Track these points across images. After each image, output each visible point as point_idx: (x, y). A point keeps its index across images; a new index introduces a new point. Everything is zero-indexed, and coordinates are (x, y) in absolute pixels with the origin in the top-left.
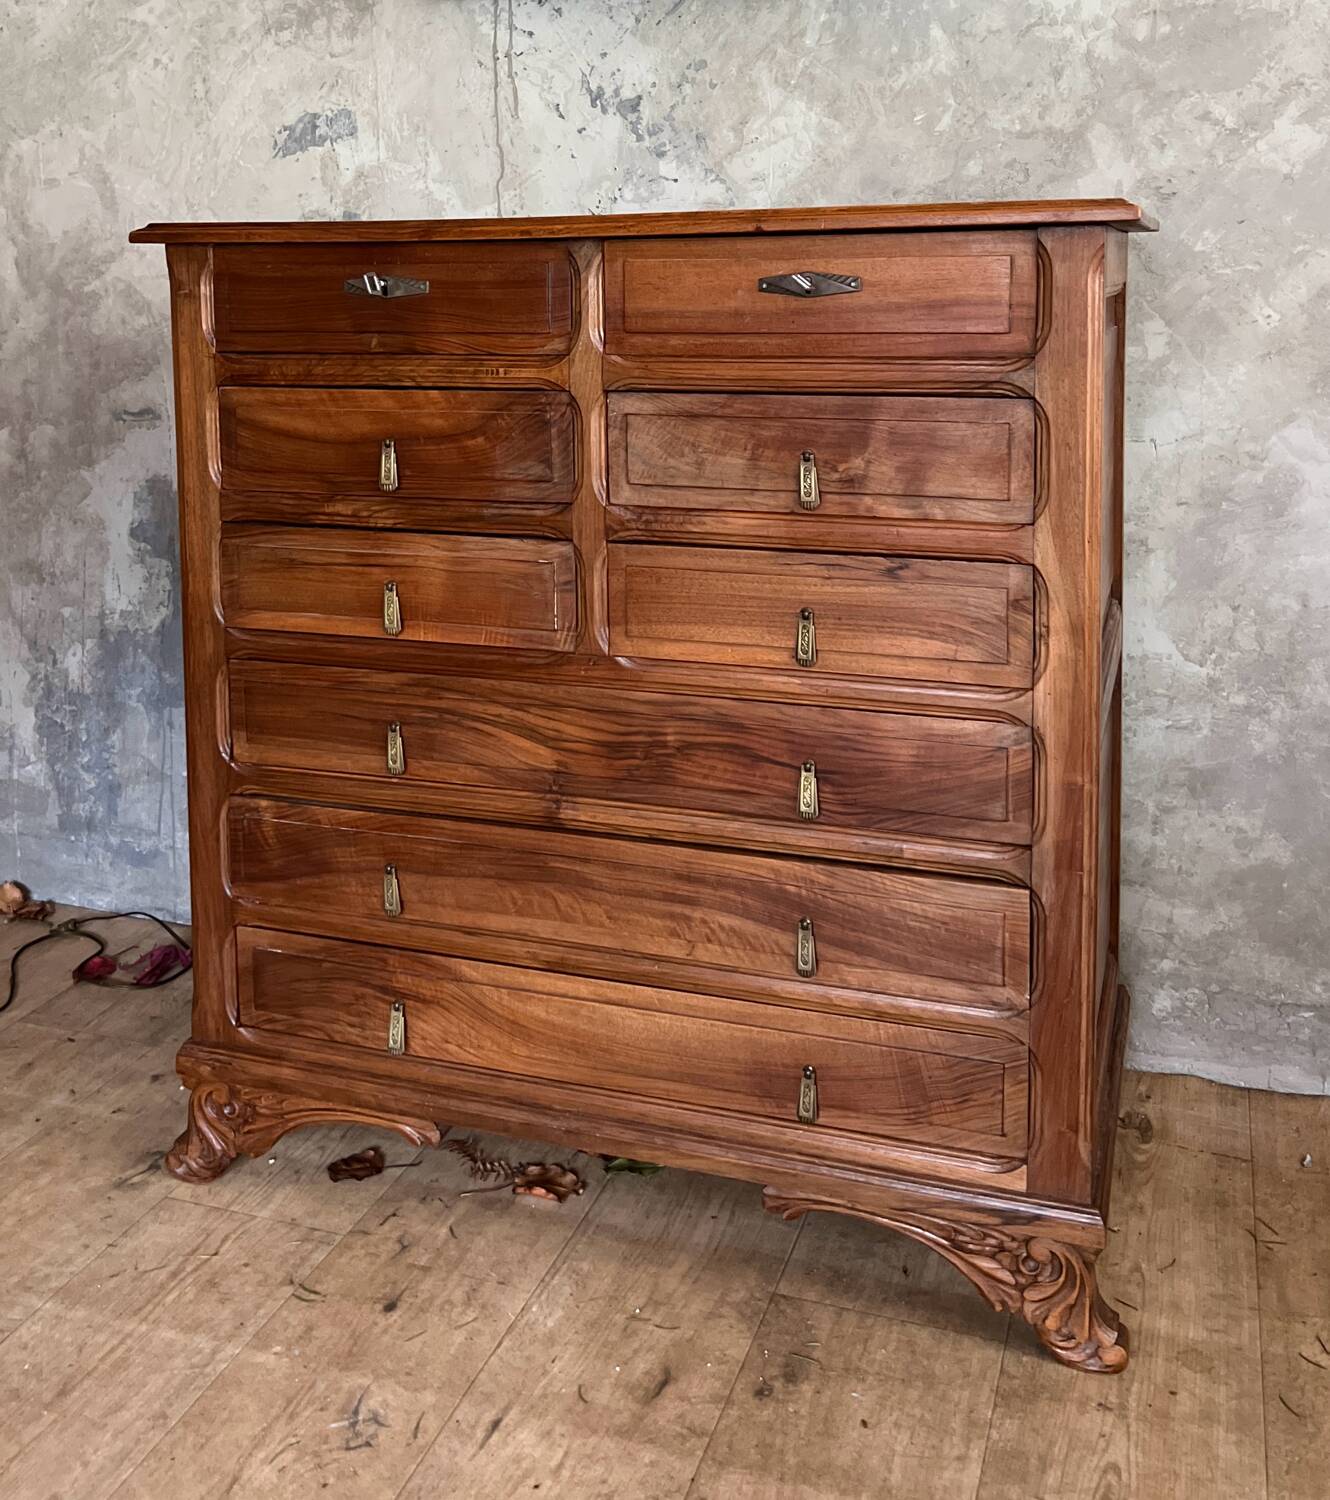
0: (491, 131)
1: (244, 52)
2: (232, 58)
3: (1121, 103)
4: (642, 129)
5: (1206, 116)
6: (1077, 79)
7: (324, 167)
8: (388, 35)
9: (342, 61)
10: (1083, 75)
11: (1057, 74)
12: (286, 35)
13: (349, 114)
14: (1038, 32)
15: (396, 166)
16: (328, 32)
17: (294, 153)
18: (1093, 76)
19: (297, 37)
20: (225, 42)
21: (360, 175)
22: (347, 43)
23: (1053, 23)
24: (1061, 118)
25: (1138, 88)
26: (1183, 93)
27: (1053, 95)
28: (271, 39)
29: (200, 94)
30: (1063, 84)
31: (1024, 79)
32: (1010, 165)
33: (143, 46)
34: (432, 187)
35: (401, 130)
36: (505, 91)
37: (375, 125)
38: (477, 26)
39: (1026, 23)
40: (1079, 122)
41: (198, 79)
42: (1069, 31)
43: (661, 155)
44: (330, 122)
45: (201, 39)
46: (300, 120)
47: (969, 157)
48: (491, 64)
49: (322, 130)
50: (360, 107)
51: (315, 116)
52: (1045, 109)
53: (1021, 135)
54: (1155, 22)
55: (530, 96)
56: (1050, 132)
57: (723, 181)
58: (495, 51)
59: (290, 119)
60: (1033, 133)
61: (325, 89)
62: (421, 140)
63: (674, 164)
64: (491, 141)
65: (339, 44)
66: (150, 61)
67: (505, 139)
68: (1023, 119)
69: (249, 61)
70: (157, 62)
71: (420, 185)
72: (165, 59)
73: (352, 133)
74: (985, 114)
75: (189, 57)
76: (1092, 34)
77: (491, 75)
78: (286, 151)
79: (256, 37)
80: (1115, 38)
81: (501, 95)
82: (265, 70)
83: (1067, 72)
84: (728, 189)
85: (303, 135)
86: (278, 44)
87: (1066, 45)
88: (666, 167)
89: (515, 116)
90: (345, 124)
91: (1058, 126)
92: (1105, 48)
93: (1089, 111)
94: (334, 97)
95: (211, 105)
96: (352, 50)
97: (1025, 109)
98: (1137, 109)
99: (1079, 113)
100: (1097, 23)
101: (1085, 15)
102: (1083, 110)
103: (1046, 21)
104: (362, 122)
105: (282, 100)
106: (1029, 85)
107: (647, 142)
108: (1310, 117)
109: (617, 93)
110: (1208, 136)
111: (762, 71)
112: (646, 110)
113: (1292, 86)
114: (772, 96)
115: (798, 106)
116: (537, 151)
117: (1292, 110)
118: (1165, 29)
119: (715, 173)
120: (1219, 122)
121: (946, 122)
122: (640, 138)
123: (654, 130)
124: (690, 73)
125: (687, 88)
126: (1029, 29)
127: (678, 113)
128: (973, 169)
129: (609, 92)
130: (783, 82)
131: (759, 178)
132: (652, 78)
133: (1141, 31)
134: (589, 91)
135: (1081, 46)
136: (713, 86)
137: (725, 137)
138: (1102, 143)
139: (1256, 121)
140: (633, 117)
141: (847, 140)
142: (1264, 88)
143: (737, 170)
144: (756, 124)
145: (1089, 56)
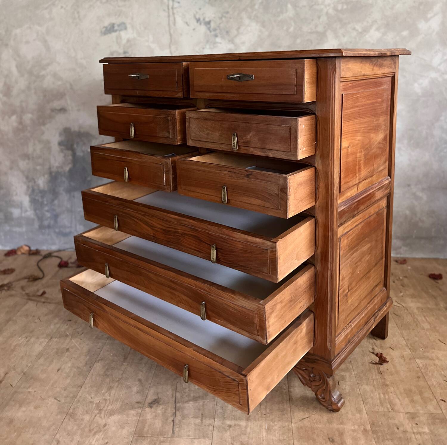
0: (167, 29)
1: (91, 5)
2: (87, 7)
3: (334, 25)
4: (211, 29)
5: (354, 29)
6: (324, 19)
7: (117, 38)
9: (122, 8)
10: (326, 18)
11: (319, 17)
13: (124, 23)
14: (315, 7)
15: (139, 38)
18: (328, 18)
20: (84, 2)
21: (128, 41)
22: (123, 3)
23: (318, 4)
24: (320, 29)
25: (339, 21)
26: (349, 23)
27: (318, 23)
28: (99, 1)
29: (76, 17)
30: (321, 20)
31: (311, 18)
32: (307, 40)
33: (57, 2)
34: (150, 44)
35: (140, 28)
36: (172, 18)
37: (133, 27)
39: (312, 4)
40: (324, 30)
41: (76, 12)
42: (322, 7)
43: (217, 36)
44: (119, 26)
46: (109, 25)
47: (298, 38)
49: (116, 28)
50: (128, 22)
51: (114, 24)
52: (316, 26)
53: (310, 33)
54: (343, 5)
55: (179, 20)
56: (317, 32)
57: (234, 44)
58: (169, 7)
59: (106, 25)
60: (314, 32)
61: (117, 16)
62: (146, 31)
63: (220, 39)
64: (168, 32)
65: (121, 4)
66: (60, 7)
67: (172, 31)
68: (311, 29)
70: (62, 7)
71: (147, 44)
72: (65, 6)
73: (126, 29)
74: (301, 27)
76: (328, 8)
77: (167, 14)
78: (105, 34)
80: (333, 9)
81: (170, 19)
82: (97, 10)
83: (322, 17)
84: (235, 46)
85: (110, 29)
86: (101, 3)
87: (321, 10)
88: (218, 40)
89: (174, 24)
90: (123, 27)
92: (331, 11)
93: (327, 26)
94: (119, 19)
95: (80, 20)
96: (125, 5)
97: (311, 26)
98: (338, 27)
99: (324, 27)
100: (329, 5)
101: (326, 3)
104: (128, 26)
105: (103, 19)
106: (312, 20)
107: (213, 33)
108: (378, 29)
109: (204, 19)
110: (355, 33)
111: (244, 15)
112: (212, 25)
113: (375, 21)
114: (246, 21)
115: (254, 24)
116: (181, 35)
117: (374, 28)
118: (345, 7)
119: (232, 41)
120: (357, 30)
121: (292, 29)
122: (211, 32)
123: (215, 30)
124: (225, 15)
125: (224, 19)
126: (313, 6)
127: (222, 25)
128: (298, 41)
129: (202, 19)
130: (250, 18)
131: (243, 43)
132: (213, 16)
133: (340, 7)
134: (196, 19)
135: (325, 10)
136: (231, 18)
137: (234, 32)
138: (330, 35)
139: (366, 30)
140: (208, 26)
141: (266, 33)
142: (368, 22)
143: (237, 40)
144: (242, 29)
145: (327, 13)
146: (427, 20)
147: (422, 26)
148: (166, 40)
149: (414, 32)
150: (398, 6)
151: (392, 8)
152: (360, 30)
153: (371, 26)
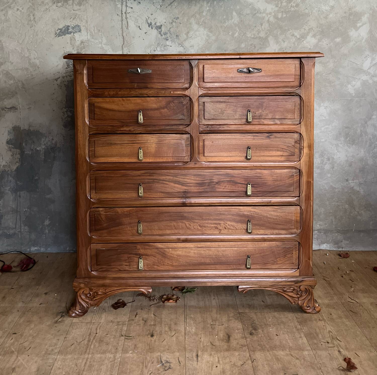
0: (121, 32)
1: (46, 8)
2: (42, 10)
3: (275, 32)
4: (162, 33)
5: (293, 35)
7: (71, 40)
8: (91, 6)
9: (77, 12)
10: (267, 25)
11: (262, 25)
12: (60, 4)
13: (79, 26)
14: (257, 15)
15: (93, 40)
16: (73, 4)
17: (62, 36)
18: (269, 25)
19: (63, 5)
20: (40, 5)
21: (82, 42)
22: (78, 7)
23: (260, 13)
24: (262, 35)
25: (279, 28)
26: (289, 30)
27: (261, 30)
28: (55, 5)
29: (32, 18)
30: (263, 27)
31: (254, 25)
32: (251, 45)
33: (13, 5)
34: (103, 46)
35: (94, 30)
36: (125, 22)
37: (87, 29)
38: (116, 5)
39: (255, 12)
40: (266, 36)
41: (31, 15)
42: (264, 15)
43: (167, 40)
44: (73, 28)
45: (33, 4)
46: (64, 27)
47: (242, 43)
48: (121, 15)
49: (71, 30)
50: (82, 25)
51: (68, 26)
52: (259, 32)
53: (253, 38)
54: (282, 14)
55: (132, 24)
56: (260, 38)
57: (183, 47)
58: (122, 12)
59: (61, 27)
60: (257, 37)
61: (72, 19)
62: (100, 34)
63: (171, 42)
64: (121, 35)
65: (76, 7)
66: (16, 9)
67: (124, 34)
68: (254, 34)
69: (48, 11)
70: (18, 9)
71: (100, 45)
72: (20, 9)
73: (80, 31)
74: (245, 33)
75: (29, 8)
76: (269, 16)
77: (121, 17)
78: (59, 35)
79: (50, 4)
80: (274, 17)
81: (123, 23)
82: (53, 13)
83: (264, 24)
84: (184, 49)
85: (65, 31)
86: (57, 6)
87: (263, 18)
88: (168, 43)
89: (127, 28)
90: (77, 29)
91: (262, 36)
92: (272, 19)
93: (268, 33)
94: (74, 21)
95: (35, 22)
96: (80, 9)
97: (254, 32)
98: (279, 33)
99: (266, 34)
100: (270, 13)
101: (267, 12)
102: (267, 33)
103: (259, 12)
104: (83, 28)
105: (58, 21)
106: (255, 27)
107: (163, 36)
108: (314, 36)
109: (155, 24)
110: (294, 39)
111: (193, 21)
112: (163, 28)
113: (311, 29)
114: (195, 27)
115: (202, 29)
116: (133, 37)
117: (311, 34)
118: (285, 16)
119: (181, 45)
120: (296, 37)
121: (237, 34)
122: (161, 35)
123: (165, 34)
124: (175, 20)
125: (174, 24)
126: (255, 14)
127: (172, 30)
128: (243, 45)
129: (153, 24)
130: (198, 23)
131: (192, 46)
132: (165, 21)
133: (280, 16)
134: (148, 23)
135: (267, 18)
136: (180, 23)
137: (183, 36)
138: (271, 41)
139: (303, 37)
140: (160, 30)
141: (214, 38)
142: (305, 29)
143: (186, 44)
144: (191, 33)
145: (268, 21)
146: (357, 29)
147: (353, 33)
148: (118, 42)
149: (346, 39)
150: (331, 15)
151: (326, 18)
152: (298, 36)
153: (308, 33)
